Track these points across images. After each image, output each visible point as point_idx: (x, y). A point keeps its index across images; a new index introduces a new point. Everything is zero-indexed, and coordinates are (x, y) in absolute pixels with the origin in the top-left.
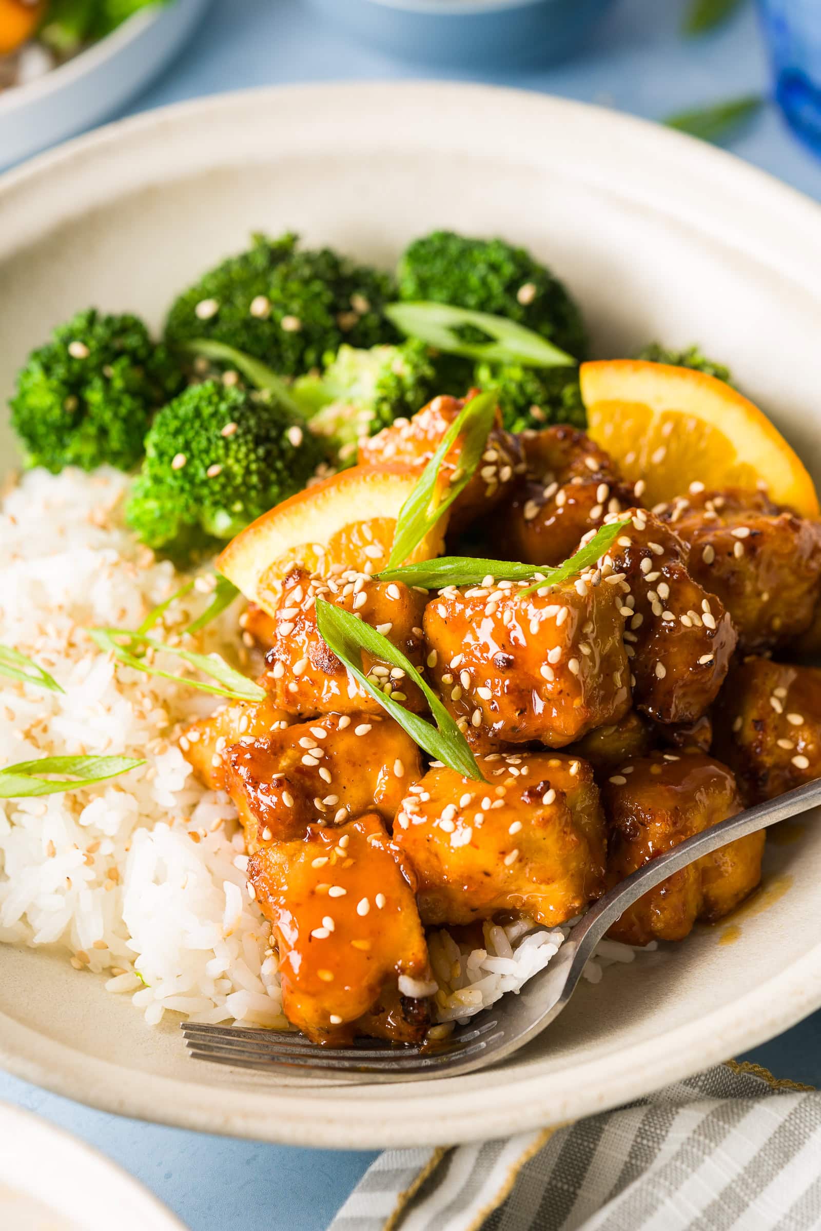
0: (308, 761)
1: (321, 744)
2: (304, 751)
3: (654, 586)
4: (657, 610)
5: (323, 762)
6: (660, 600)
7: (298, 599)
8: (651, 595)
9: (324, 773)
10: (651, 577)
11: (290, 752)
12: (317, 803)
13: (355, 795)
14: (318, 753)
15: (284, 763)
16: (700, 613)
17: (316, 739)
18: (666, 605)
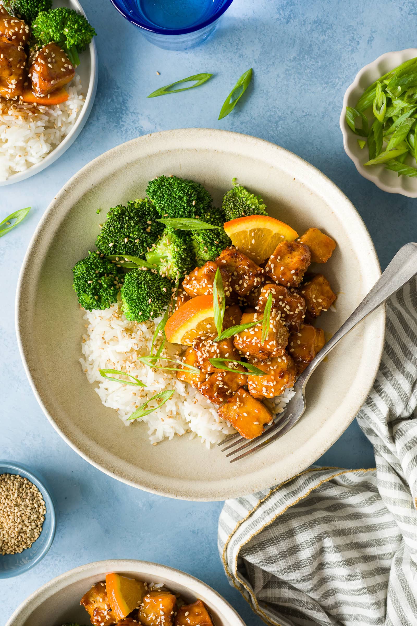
0: (220, 386)
1: (222, 381)
2: (218, 385)
3: (285, 307)
4: (288, 312)
5: (224, 385)
6: (288, 310)
7: (201, 355)
8: (285, 309)
9: (225, 387)
10: (283, 305)
11: (215, 386)
12: (227, 393)
13: (234, 387)
14: (222, 383)
15: (215, 389)
16: (298, 307)
17: (220, 381)
18: (290, 311)
